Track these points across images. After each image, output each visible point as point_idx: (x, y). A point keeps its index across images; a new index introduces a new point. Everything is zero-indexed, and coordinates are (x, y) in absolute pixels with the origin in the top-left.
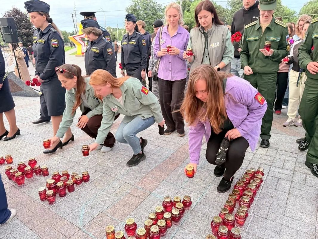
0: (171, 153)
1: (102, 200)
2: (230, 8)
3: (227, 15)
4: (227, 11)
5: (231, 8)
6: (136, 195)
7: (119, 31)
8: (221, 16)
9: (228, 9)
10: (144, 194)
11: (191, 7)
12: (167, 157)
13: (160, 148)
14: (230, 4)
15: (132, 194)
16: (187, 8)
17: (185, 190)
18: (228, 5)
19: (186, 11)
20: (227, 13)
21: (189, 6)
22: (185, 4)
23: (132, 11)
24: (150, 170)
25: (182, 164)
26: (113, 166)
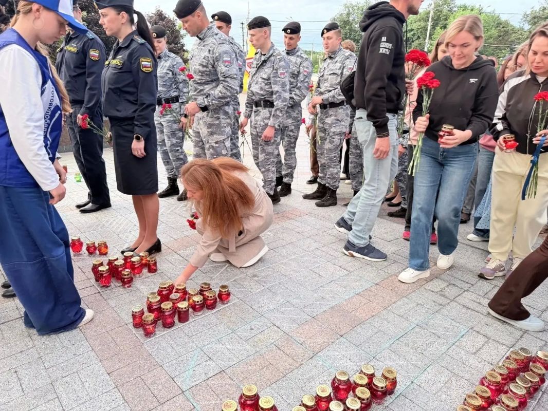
0: (366, 287)
1: (228, 347)
2: (527, 27)
3: (519, 39)
4: (519, 32)
5: (530, 26)
6: (288, 353)
7: (315, 55)
8: (506, 41)
9: (523, 29)
10: (302, 355)
11: (449, 20)
12: (357, 293)
13: (347, 273)
14: (528, 19)
15: (282, 349)
16: (441, 23)
17: (381, 363)
18: (524, 21)
19: (438, 28)
20: (520, 36)
21: (446, 19)
22: (440, 15)
23: (342, 23)
24: (322, 311)
25: (384, 312)
26: (259, 290)
